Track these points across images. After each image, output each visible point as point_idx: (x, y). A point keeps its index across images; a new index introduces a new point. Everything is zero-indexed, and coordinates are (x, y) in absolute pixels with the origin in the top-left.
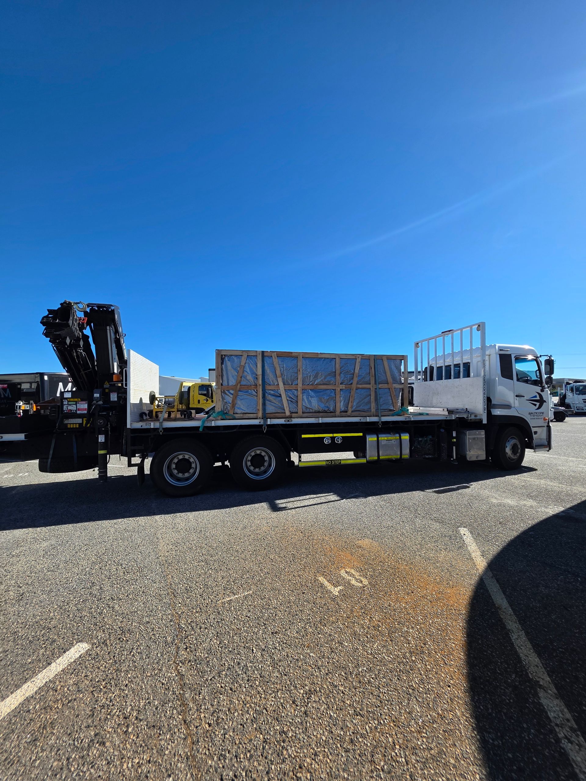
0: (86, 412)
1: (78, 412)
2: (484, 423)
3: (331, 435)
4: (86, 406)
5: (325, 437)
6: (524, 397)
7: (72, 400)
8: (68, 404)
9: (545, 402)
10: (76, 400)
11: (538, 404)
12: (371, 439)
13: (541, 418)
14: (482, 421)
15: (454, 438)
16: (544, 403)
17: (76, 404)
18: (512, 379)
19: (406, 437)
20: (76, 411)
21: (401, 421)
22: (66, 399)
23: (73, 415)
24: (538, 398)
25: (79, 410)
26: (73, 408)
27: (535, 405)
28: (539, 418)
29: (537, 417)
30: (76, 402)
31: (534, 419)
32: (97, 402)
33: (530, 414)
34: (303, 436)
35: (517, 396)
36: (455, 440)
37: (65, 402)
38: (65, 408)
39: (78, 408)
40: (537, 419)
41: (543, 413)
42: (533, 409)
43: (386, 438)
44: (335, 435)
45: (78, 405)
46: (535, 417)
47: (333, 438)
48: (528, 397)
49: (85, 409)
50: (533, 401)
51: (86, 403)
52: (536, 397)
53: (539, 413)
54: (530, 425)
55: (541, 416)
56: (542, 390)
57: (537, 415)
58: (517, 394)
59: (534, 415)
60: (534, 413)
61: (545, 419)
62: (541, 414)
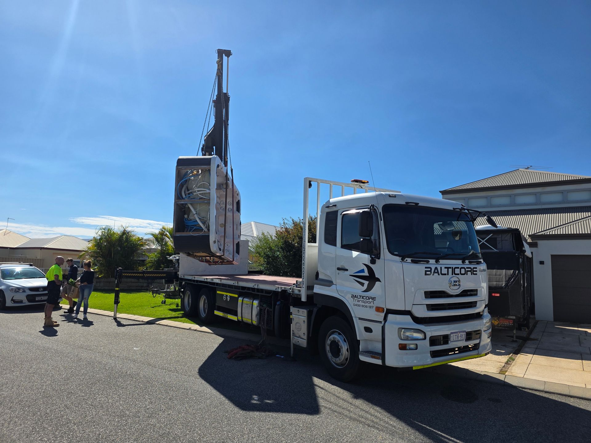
2: (302, 300)
5: (224, 295)
6: (347, 270)
9: (378, 280)
11: (366, 283)
13: (370, 307)
14: (301, 298)
16: (377, 283)
18: (336, 245)
24: (366, 273)
27: (362, 284)
28: (366, 307)
29: (363, 304)
31: (359, 306)
33: (352, 296)
35: (339, 269)
40: (363, 306)
41: (373, 299)
42: (358, 289)
46: (361, 303)
48: (352, 271)
50: (358, 277)
52: (363, 271)
53: (367, 298)
54: (353, 316)
55: (370, 303)
56: (373, 262)
57: (363, 300)
58: (340, 267)
59: (359, 299)
60: (359, 297)
61: (379, 309)
62: (371, 300)
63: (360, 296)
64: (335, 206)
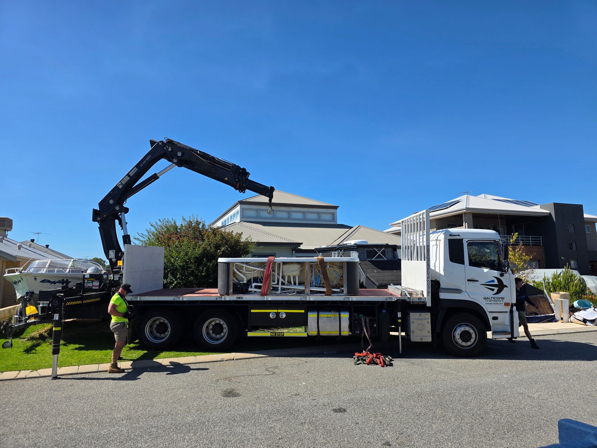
0: (97, 288)
1: (93, 288)
2: (427, 305)
3: (276, 311)
4: (98, 284)
5: (270, 313)
6: (478, 281)
7: (90, 279)
8: (87, 282)
9: (506, 286)
10: (92, 279)
12: (312, 316)
13: (500, 304)
14: (426, 304)
15: (399, 318)
16: (505, 288)
17: (92, 282)
18: (464, 264)
19: (345, 316)
20: (92, 287)
21: (339, 301)
22: (86, 278)
23: (90, 290)
25: (94, 286)
26: (90, 285)
27: (493, 290)
28: (497, 304)
29: (495, 302)
30: (92, 281)
31: (491, 304)
32: (105, 281)
33: (485, 298)
34: (252, 311)
35: (468, 280)
36: (400, 321)
37: (86, 281)
38: (85, 284)
39: (93, 285)
40: (494, 304)
41: (502, 298)
42: (490, 294)
43: (325, 316)
44: (279, 311)
45: (93, 283)
46: (492, 302)
47: (278, 314)
48: (483, 281)
49: (98, 286)
50: (489, 285)
51: (98, 282)
52: (493, 281)
53: (498, 298)
54: (486, 311)
55: (501, 301)
56: (502, 275)
57: (494, 300)
58: (469, 279)
59: (491, 300)
60: (490, 298)
61: (507, 304)
62: (501, 299)
63: (492, 298)
64: (459, 235)
